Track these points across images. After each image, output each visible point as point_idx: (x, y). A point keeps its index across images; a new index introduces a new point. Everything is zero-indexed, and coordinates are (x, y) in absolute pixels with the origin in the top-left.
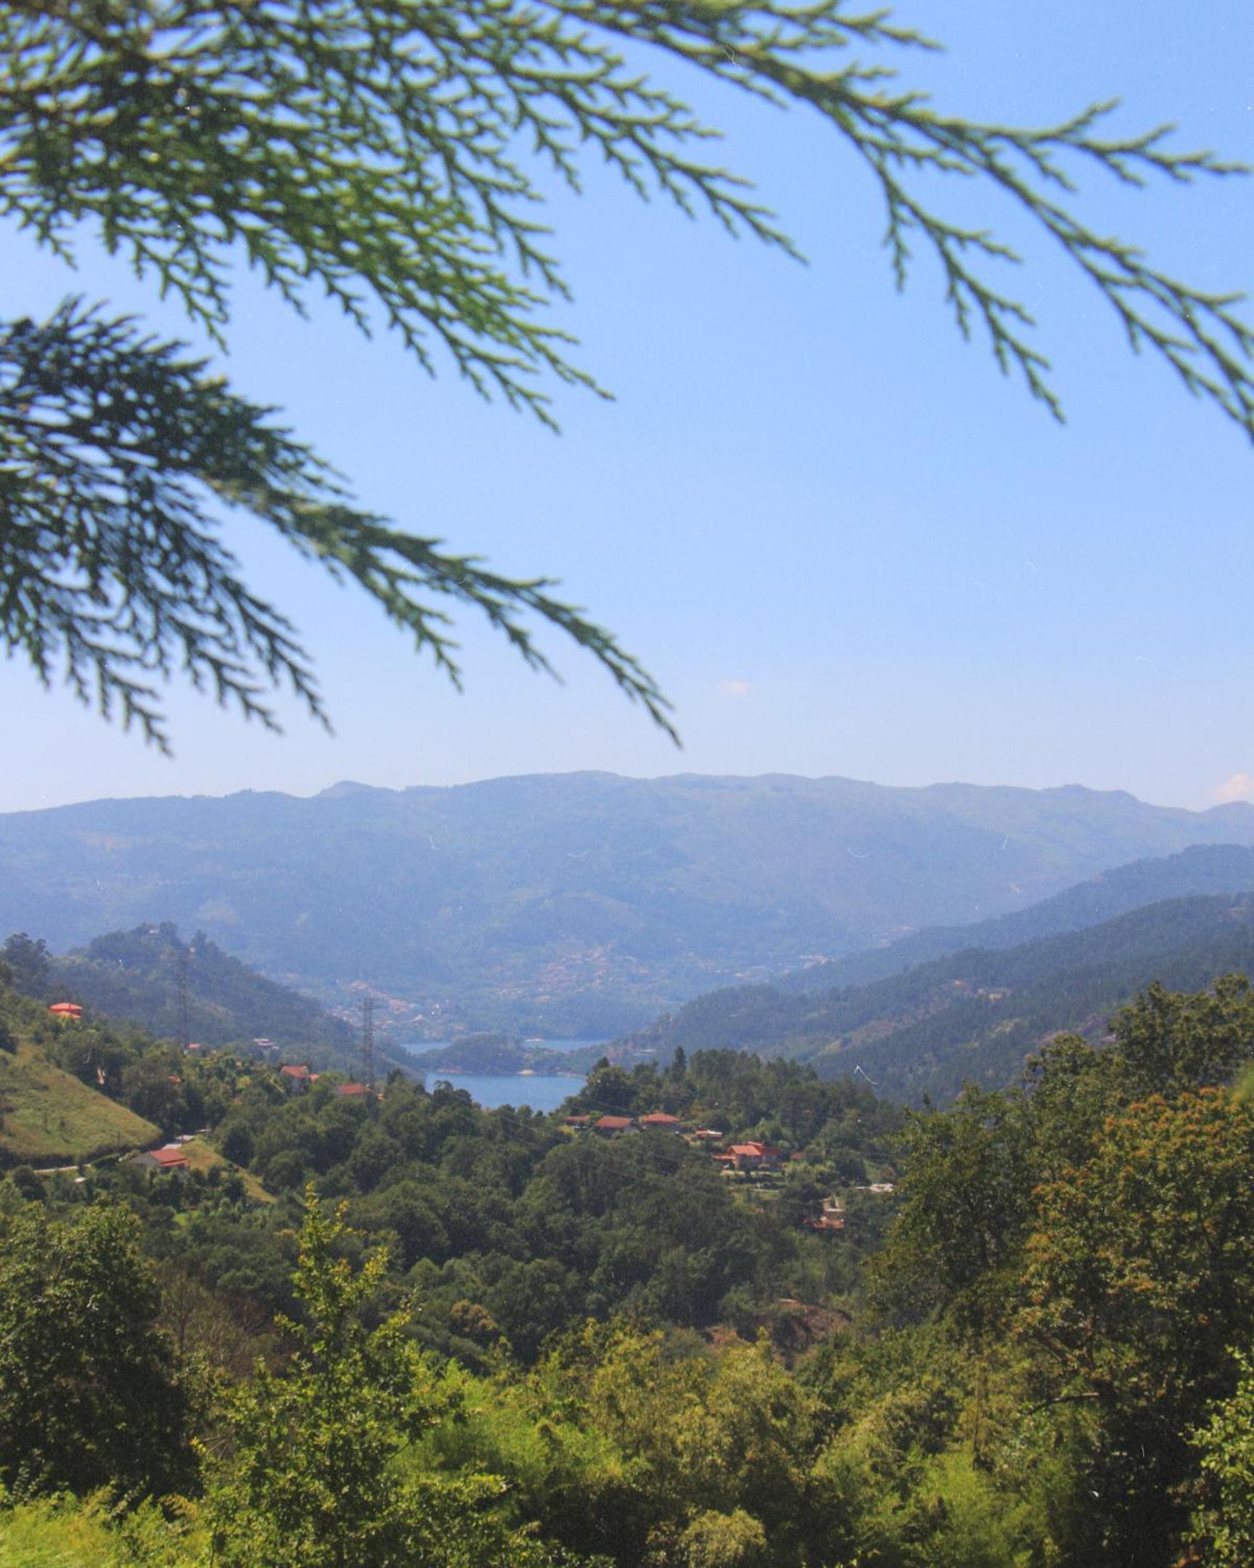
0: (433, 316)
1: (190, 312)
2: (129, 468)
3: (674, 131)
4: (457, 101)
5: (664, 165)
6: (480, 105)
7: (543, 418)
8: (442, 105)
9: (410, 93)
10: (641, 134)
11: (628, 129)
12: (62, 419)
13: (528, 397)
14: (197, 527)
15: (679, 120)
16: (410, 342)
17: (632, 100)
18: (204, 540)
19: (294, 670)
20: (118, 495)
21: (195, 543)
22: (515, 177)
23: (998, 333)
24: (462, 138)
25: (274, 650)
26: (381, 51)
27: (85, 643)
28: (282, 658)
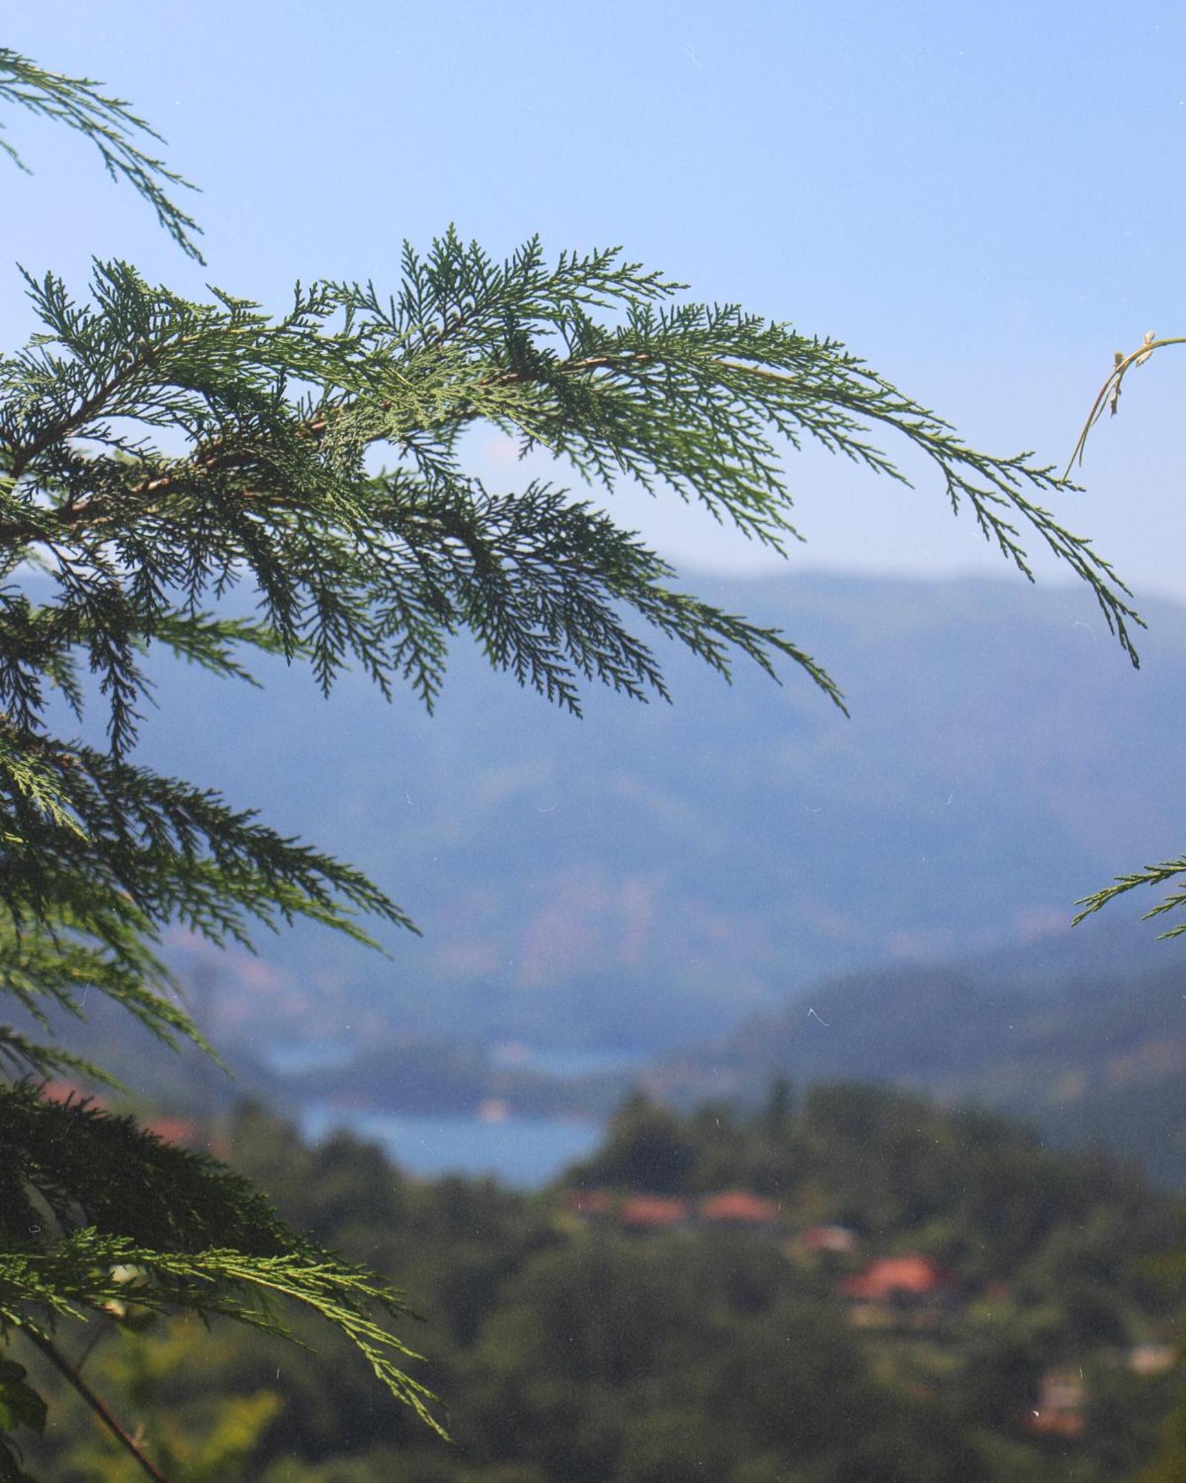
0: (722, 496)
1: (572, 464)
2: (563, 574)
3: (846, 427)
4: (740, 412)
5: (842, 441)
6: (750, 413)
7: (779, 550)
8: (731, 414)
9: (717, 410)
10: (831, 428)
11: (825, 425)
12: (531, 550)
13: (771, 539)
14: (598, 602)
15: (847, 423)
16: (709, 507)
17: (824, 414)
18: (602, 608)
19: (651, 673)
20: (560, 589)
21: (598, 611)
22: (767, 446)
23: (1002, 538)
24: (739, 428)
25: (640, 663)
26: (702, 393)
27: (541, 663)
28: (645, 667)
